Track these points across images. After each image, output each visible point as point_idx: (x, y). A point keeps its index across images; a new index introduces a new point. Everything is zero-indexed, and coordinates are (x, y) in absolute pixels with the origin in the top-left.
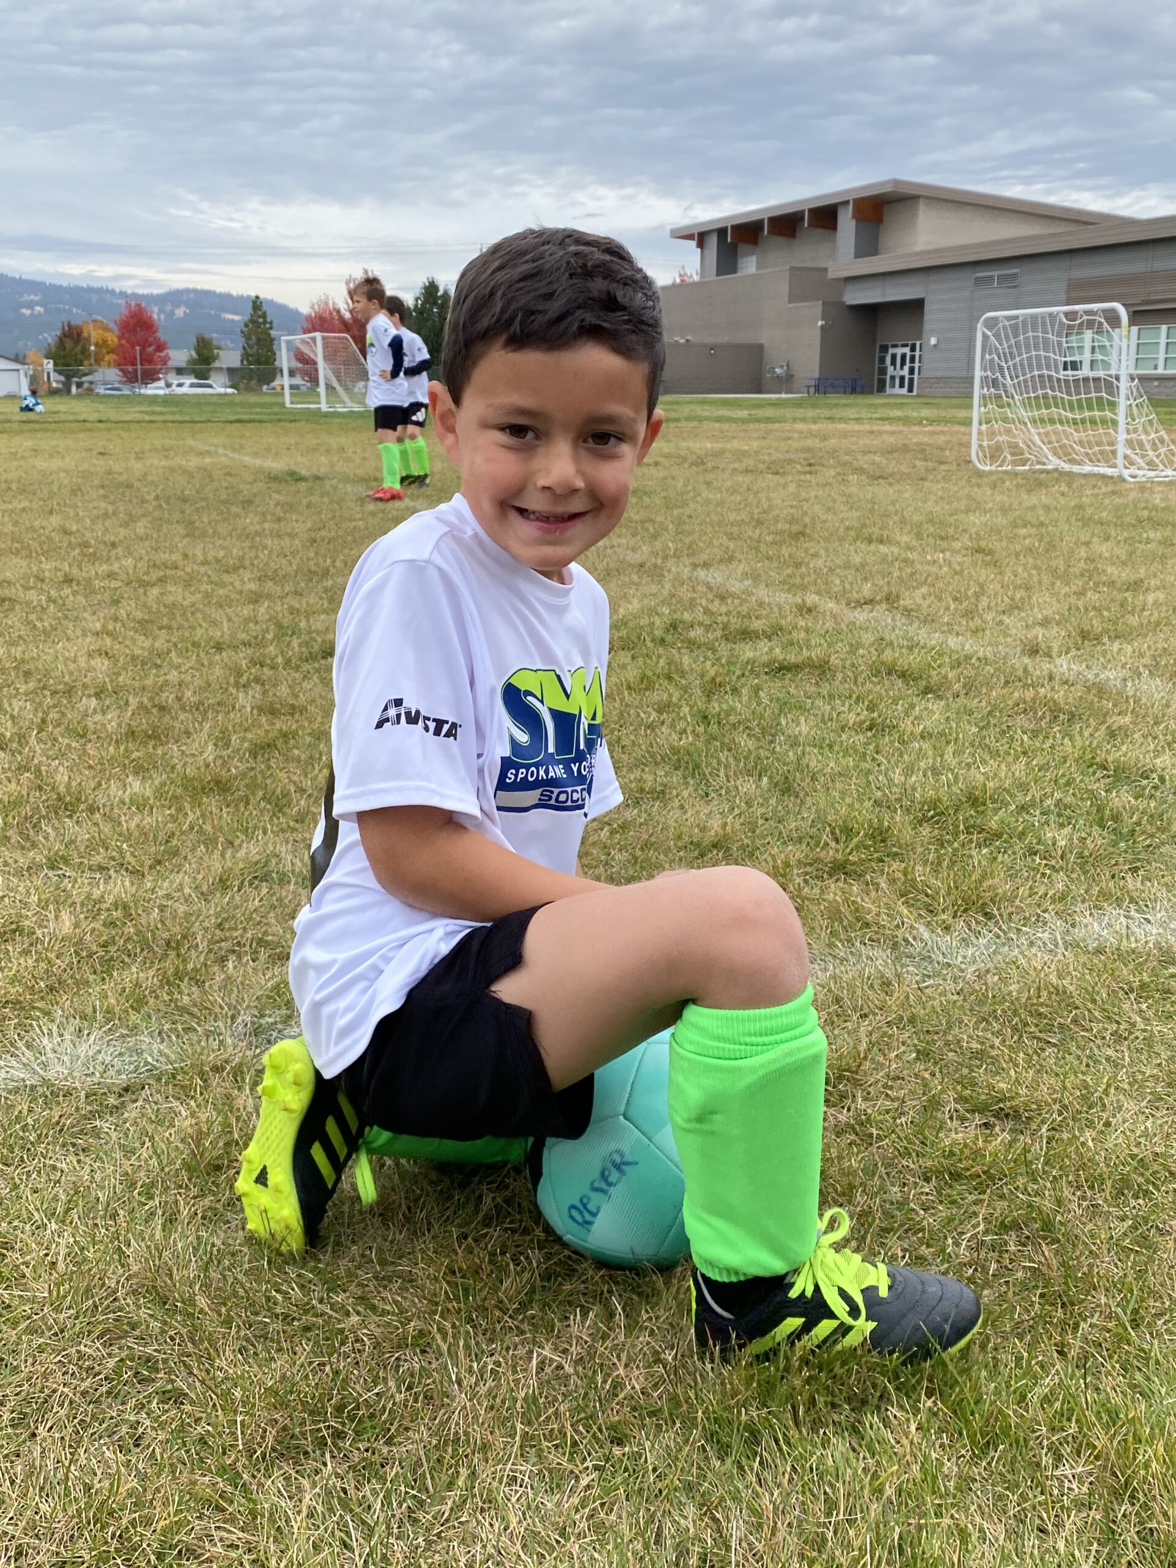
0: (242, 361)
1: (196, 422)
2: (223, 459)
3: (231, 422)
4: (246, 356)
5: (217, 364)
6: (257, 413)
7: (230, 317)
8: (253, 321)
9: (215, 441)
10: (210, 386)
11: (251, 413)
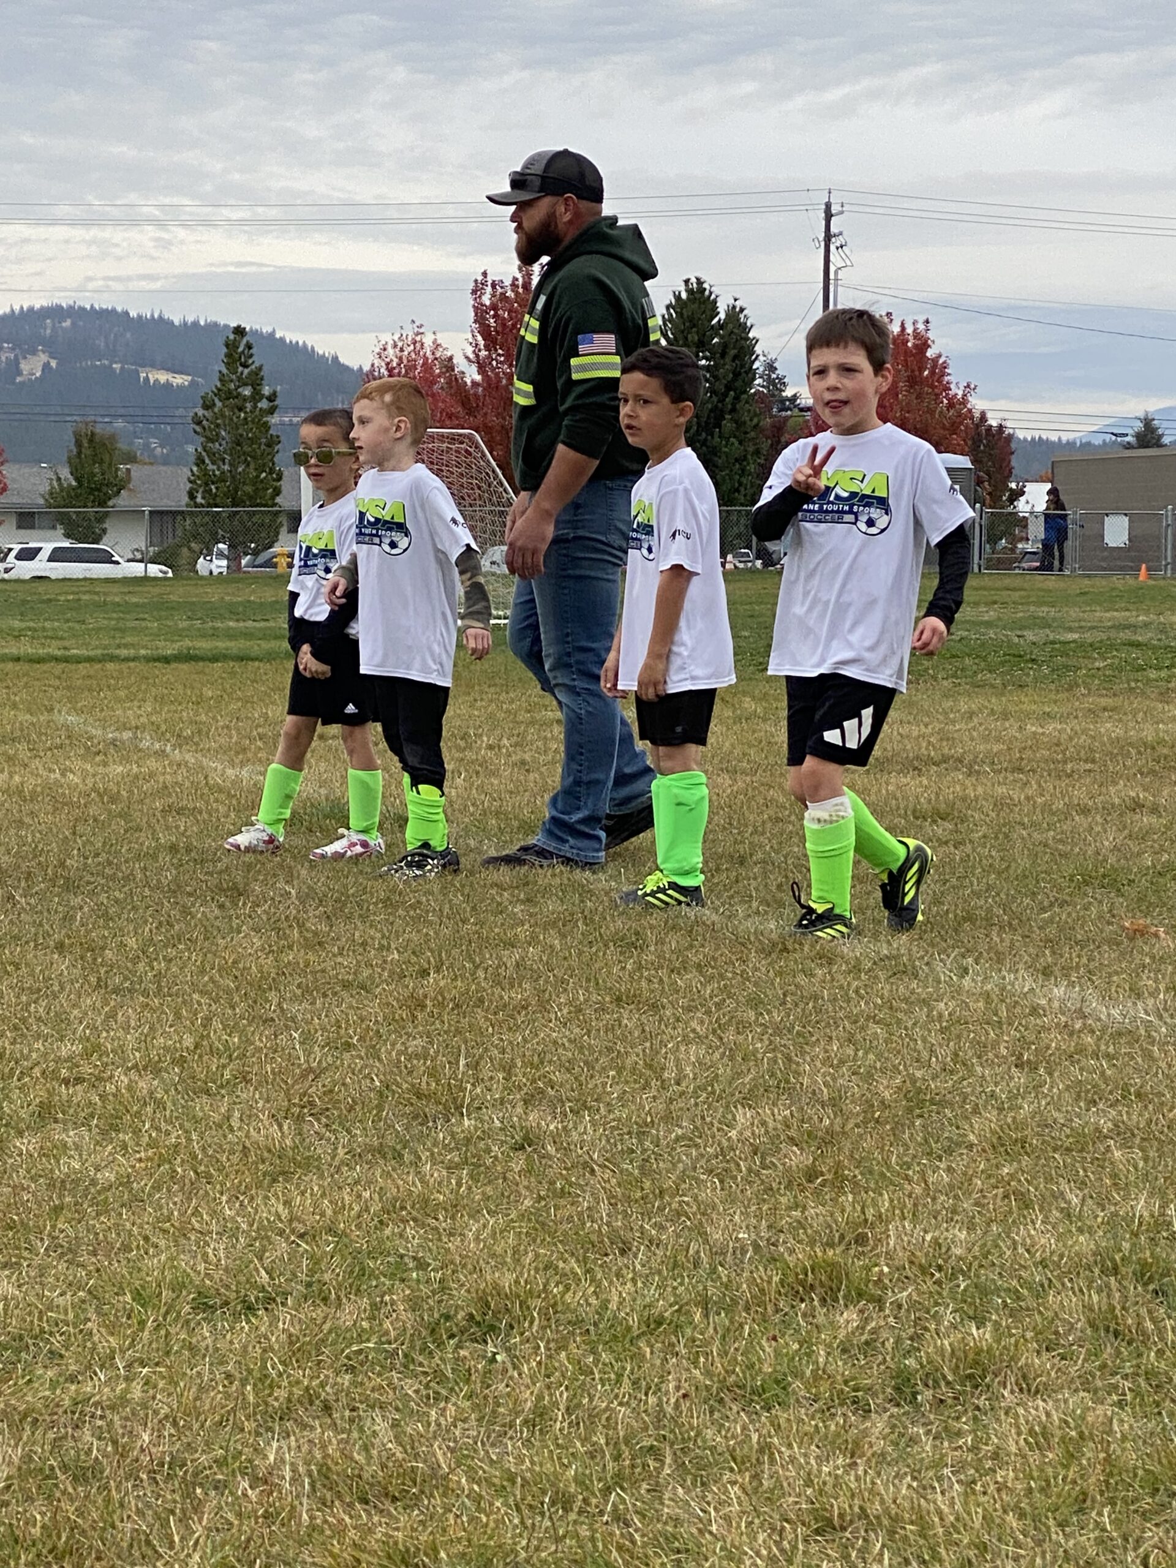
0: (192, 495)
1: (78, 660)
2: (152, 764)
3: (167, 660)
4: (203, 481)
5: (123, 501)
6: (231, 635)
7: (163, 377)
8: (223, 393)
9: (131, 714)
10: (107, 559)
11: (215, 634)
